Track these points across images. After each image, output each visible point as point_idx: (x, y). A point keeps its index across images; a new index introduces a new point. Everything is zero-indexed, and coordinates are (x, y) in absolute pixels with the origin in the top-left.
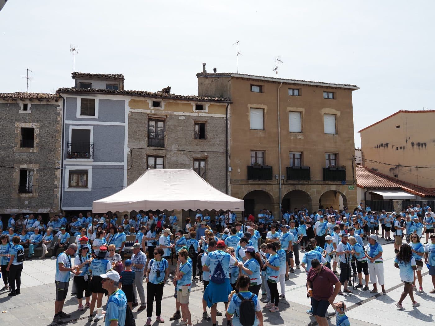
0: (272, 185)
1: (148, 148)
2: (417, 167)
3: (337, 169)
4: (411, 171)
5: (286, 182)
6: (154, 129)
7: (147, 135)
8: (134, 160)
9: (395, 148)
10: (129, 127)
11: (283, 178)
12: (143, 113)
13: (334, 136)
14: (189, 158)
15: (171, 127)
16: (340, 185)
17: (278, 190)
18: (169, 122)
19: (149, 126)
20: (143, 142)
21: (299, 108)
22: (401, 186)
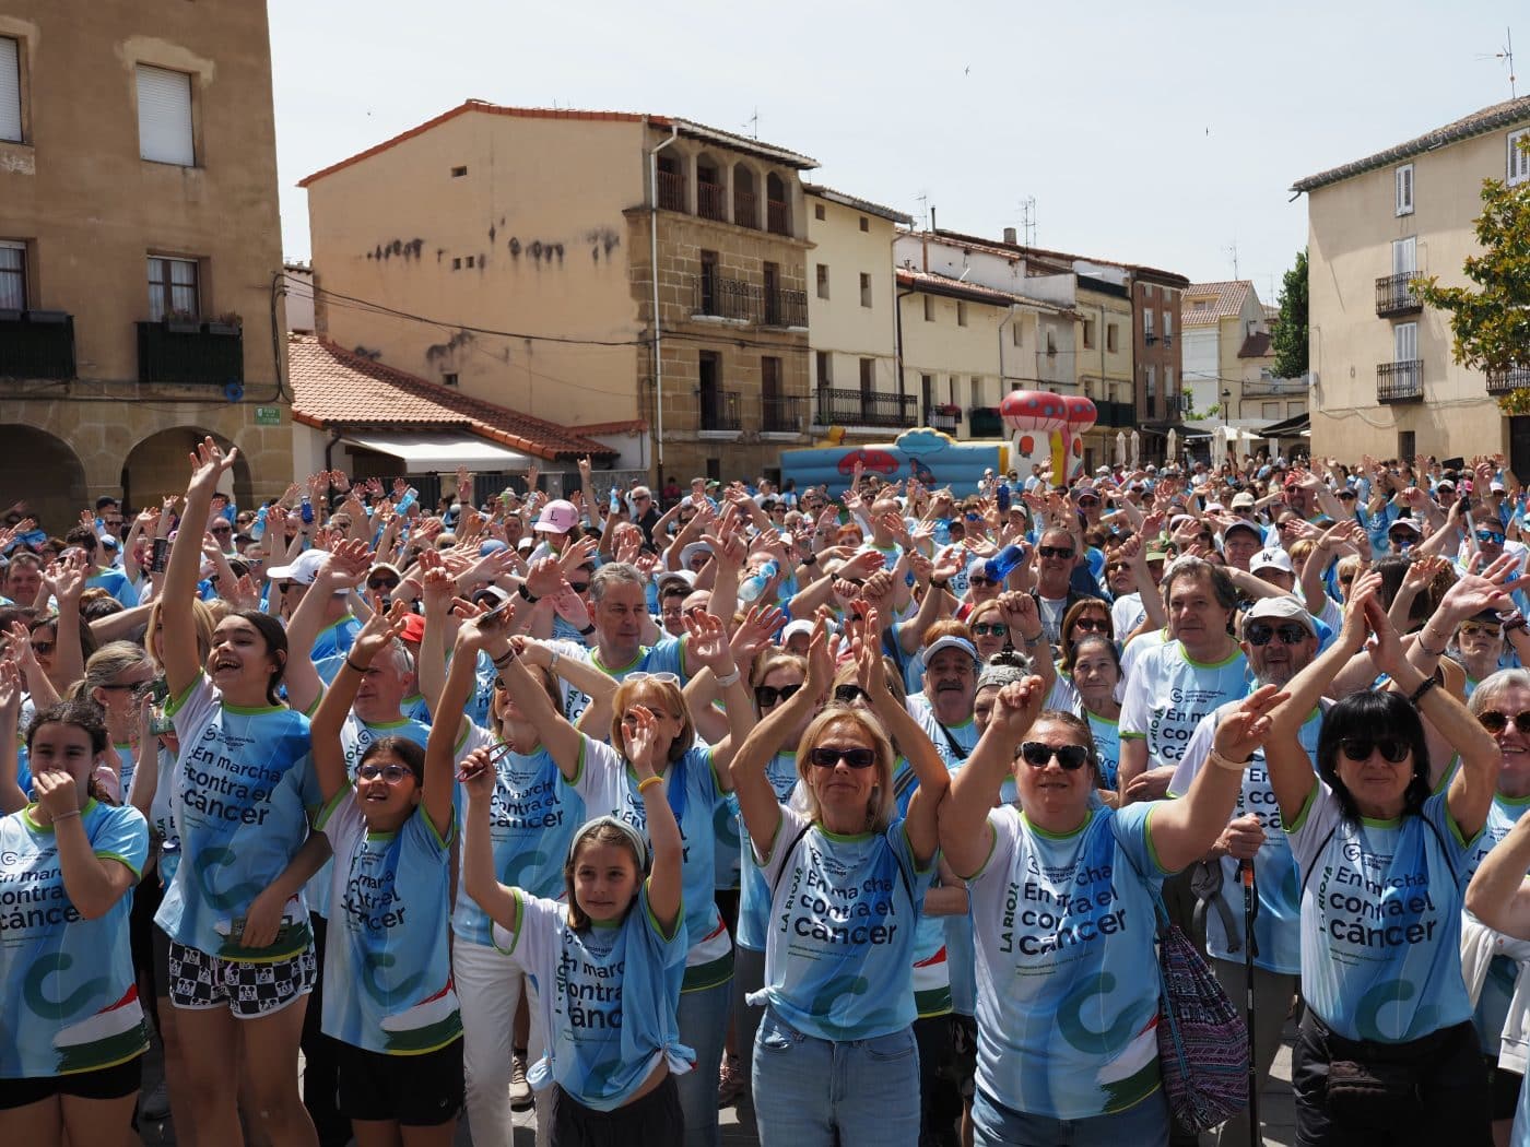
2: (529, 339)
3: (205, 327)
4: (507, 357)
9: (448, 261)
13: (184, 173)
16: (216, 406)
21: (7, 20)
22: (468, 420)
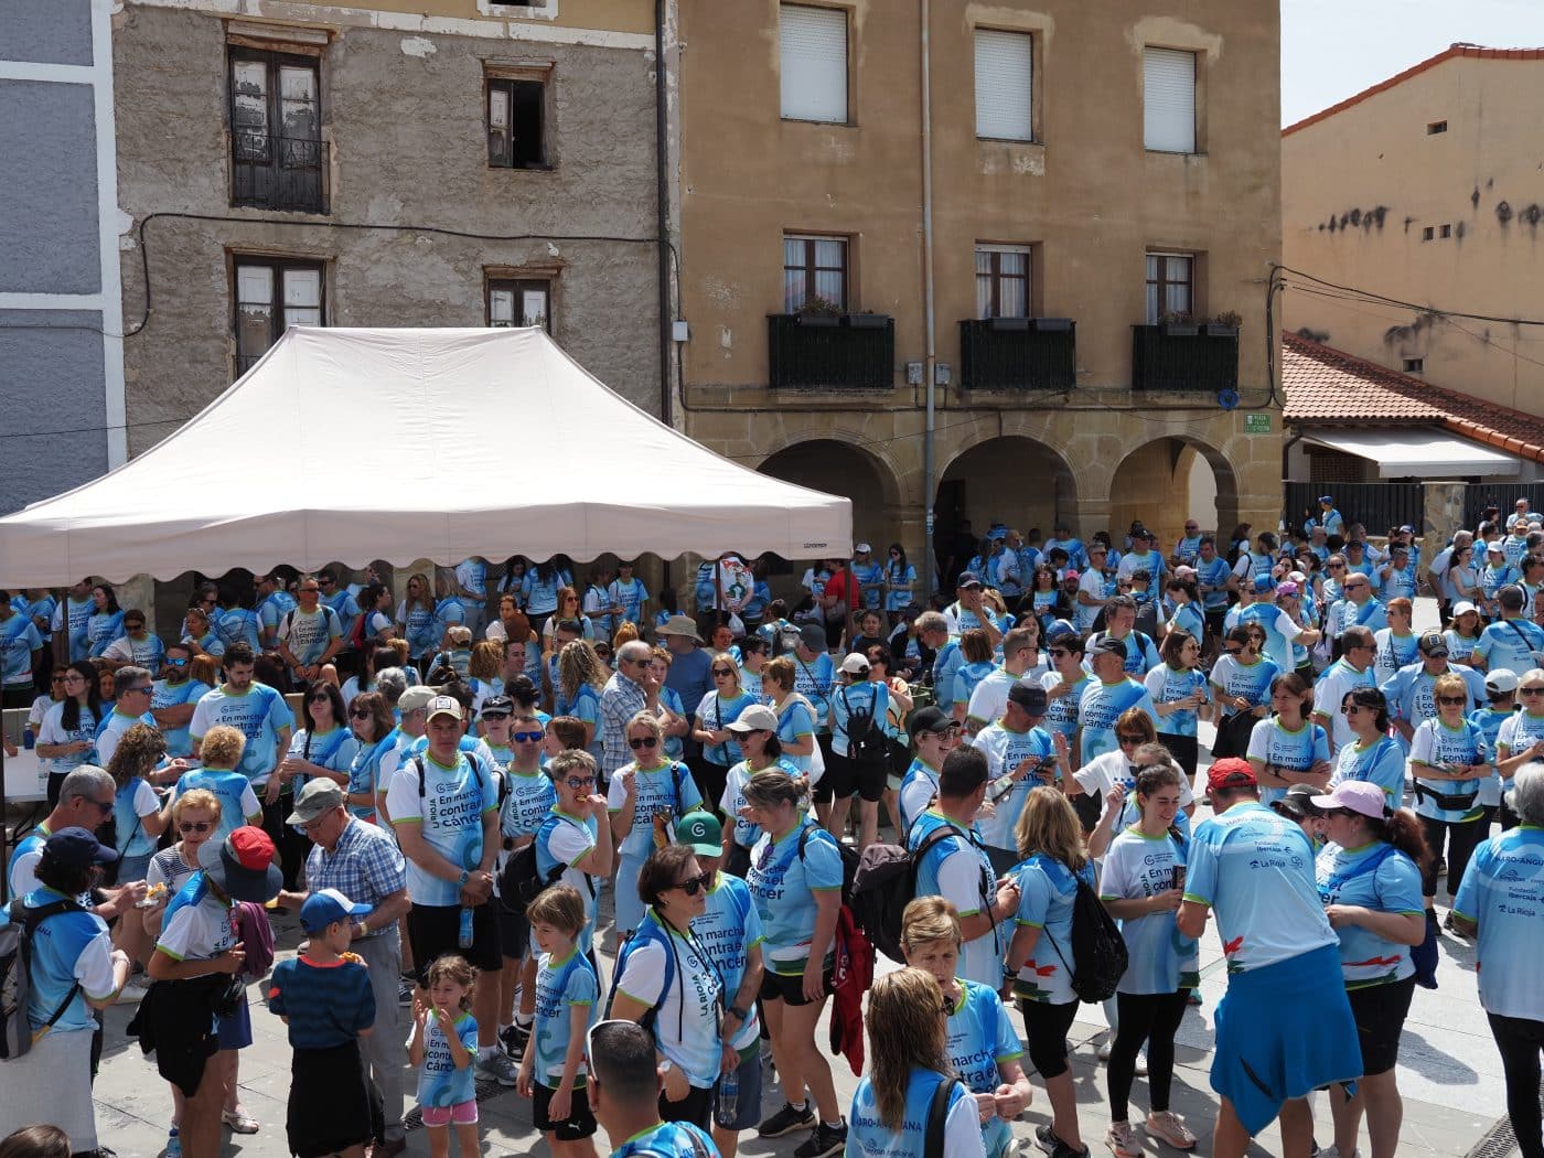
0: (887, 411)
1: (236, 213)
2: (1516, 322)
3: (1203, 329)
4: (1486, 339)
5: (959, 395)
6: (258, 105)
7: (223, 139)
8: (156, 279)
9: (1417, 230)
10: (122, 93)
11: (944, 377)
12: (197, 12)
13: (1186, 162)
14: (463, 272)
15: (359, 95)
16: (1206, 413)
17: (918, 441)
18: (344, 72)
19: (231, 91)
20: (204, 181)
21: (1025, 13)
22: (1442, 414)
